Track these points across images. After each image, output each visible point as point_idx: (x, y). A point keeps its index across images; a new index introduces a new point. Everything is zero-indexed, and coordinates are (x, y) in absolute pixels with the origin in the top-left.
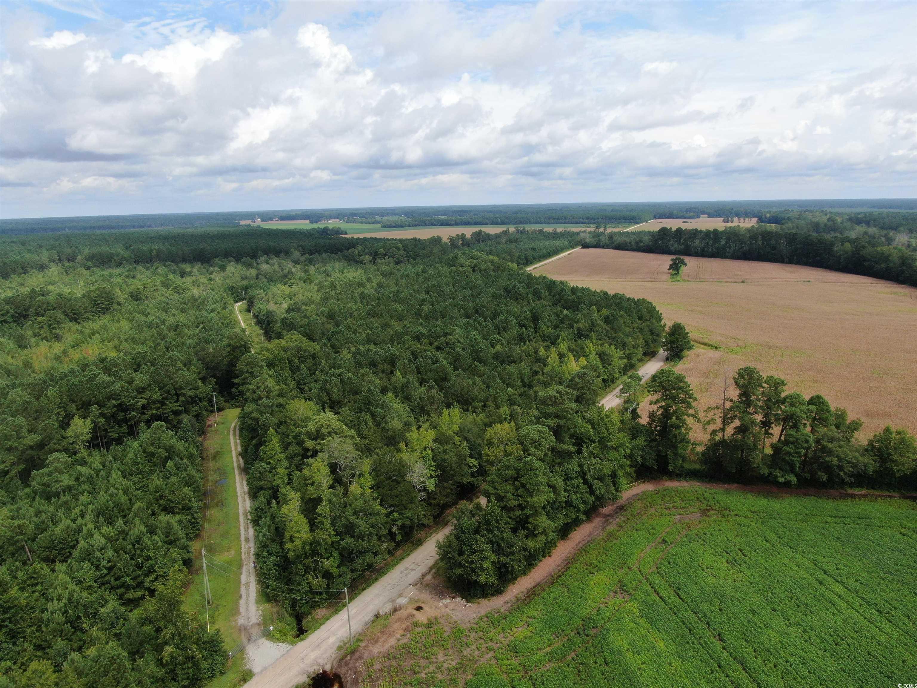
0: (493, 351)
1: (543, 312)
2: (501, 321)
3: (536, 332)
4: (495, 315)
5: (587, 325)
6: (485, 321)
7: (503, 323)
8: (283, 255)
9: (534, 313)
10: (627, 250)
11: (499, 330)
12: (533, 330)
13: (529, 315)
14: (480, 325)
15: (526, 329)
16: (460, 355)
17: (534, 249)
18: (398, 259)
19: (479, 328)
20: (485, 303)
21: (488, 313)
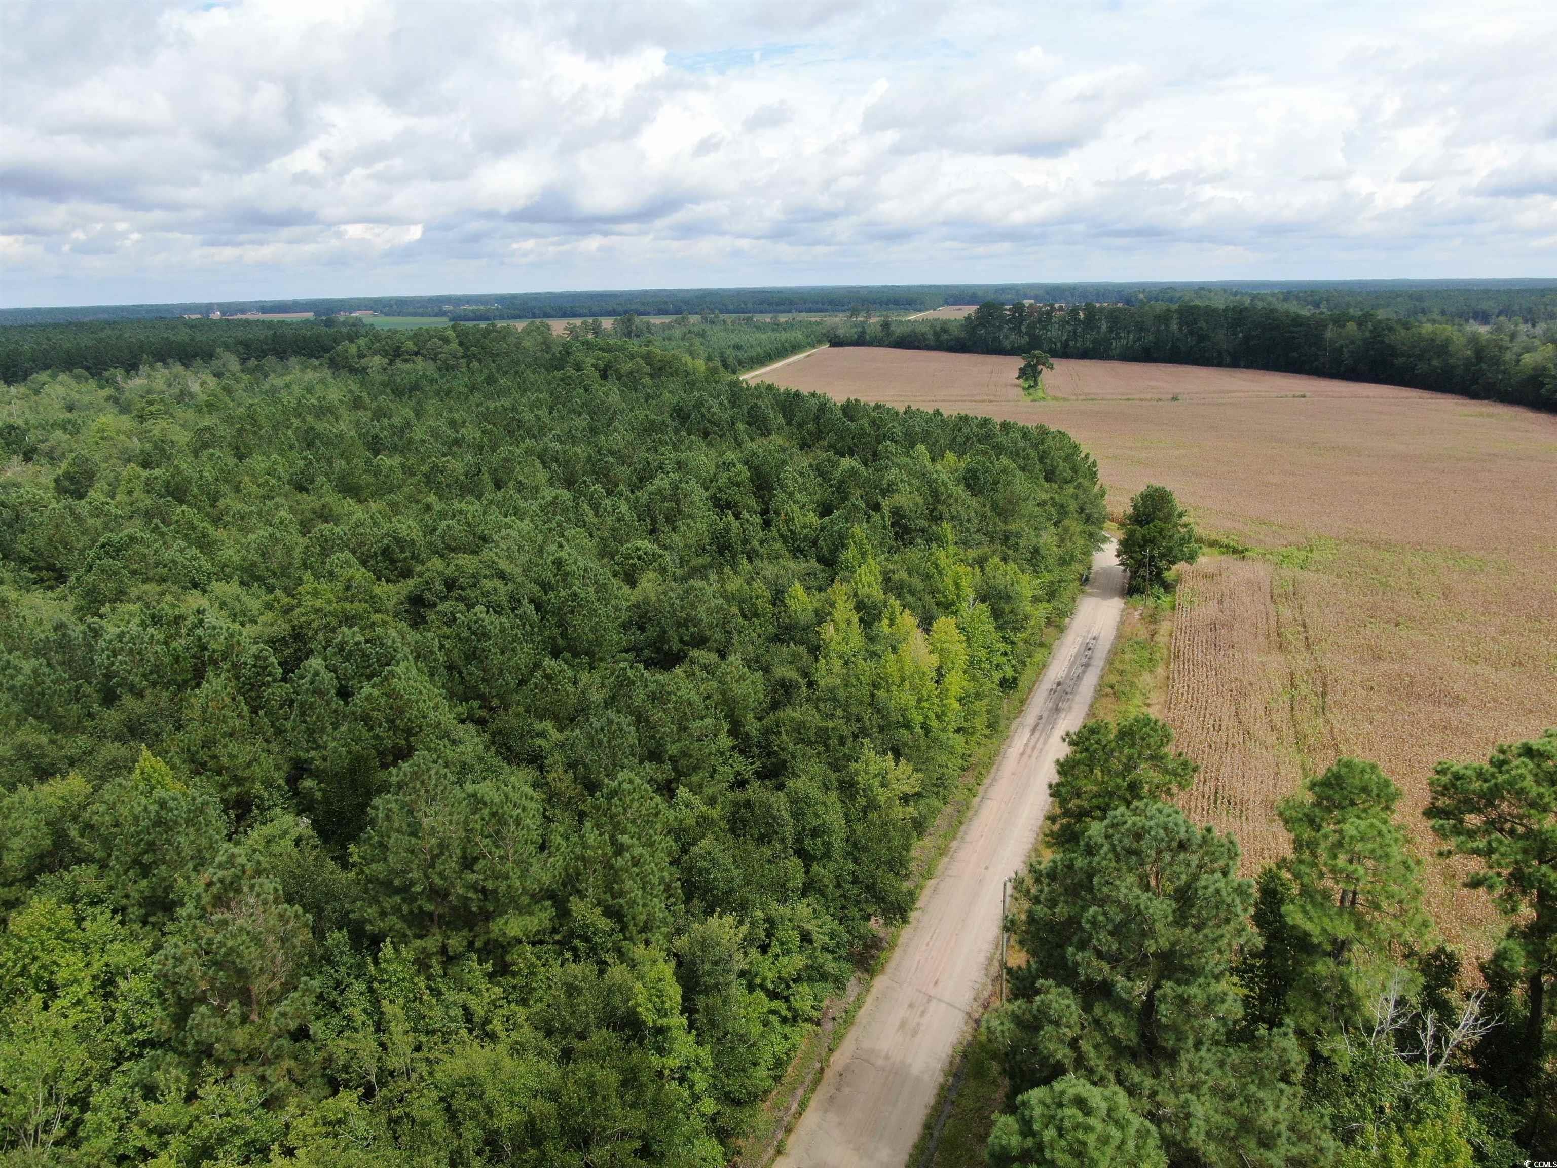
0: (626, 595)
1: (784, 463)
2: (660, 491)
3: (767, 524)
4: (643, 477)
5: (920, 500)
6: (609, 493)
7: (664, 499)
8: (199, 361)
9: (757, 468)
10: (918, 348)
11: (654, 521)
12: (757, 519)
13: (744, 473)
14: (595, 507)
15: (737, 516)
16: (485, 636)
17: (737, 347)
18: (445, 362)
19: (591, 517)
20: (622, 444)
21: (623, 472)
